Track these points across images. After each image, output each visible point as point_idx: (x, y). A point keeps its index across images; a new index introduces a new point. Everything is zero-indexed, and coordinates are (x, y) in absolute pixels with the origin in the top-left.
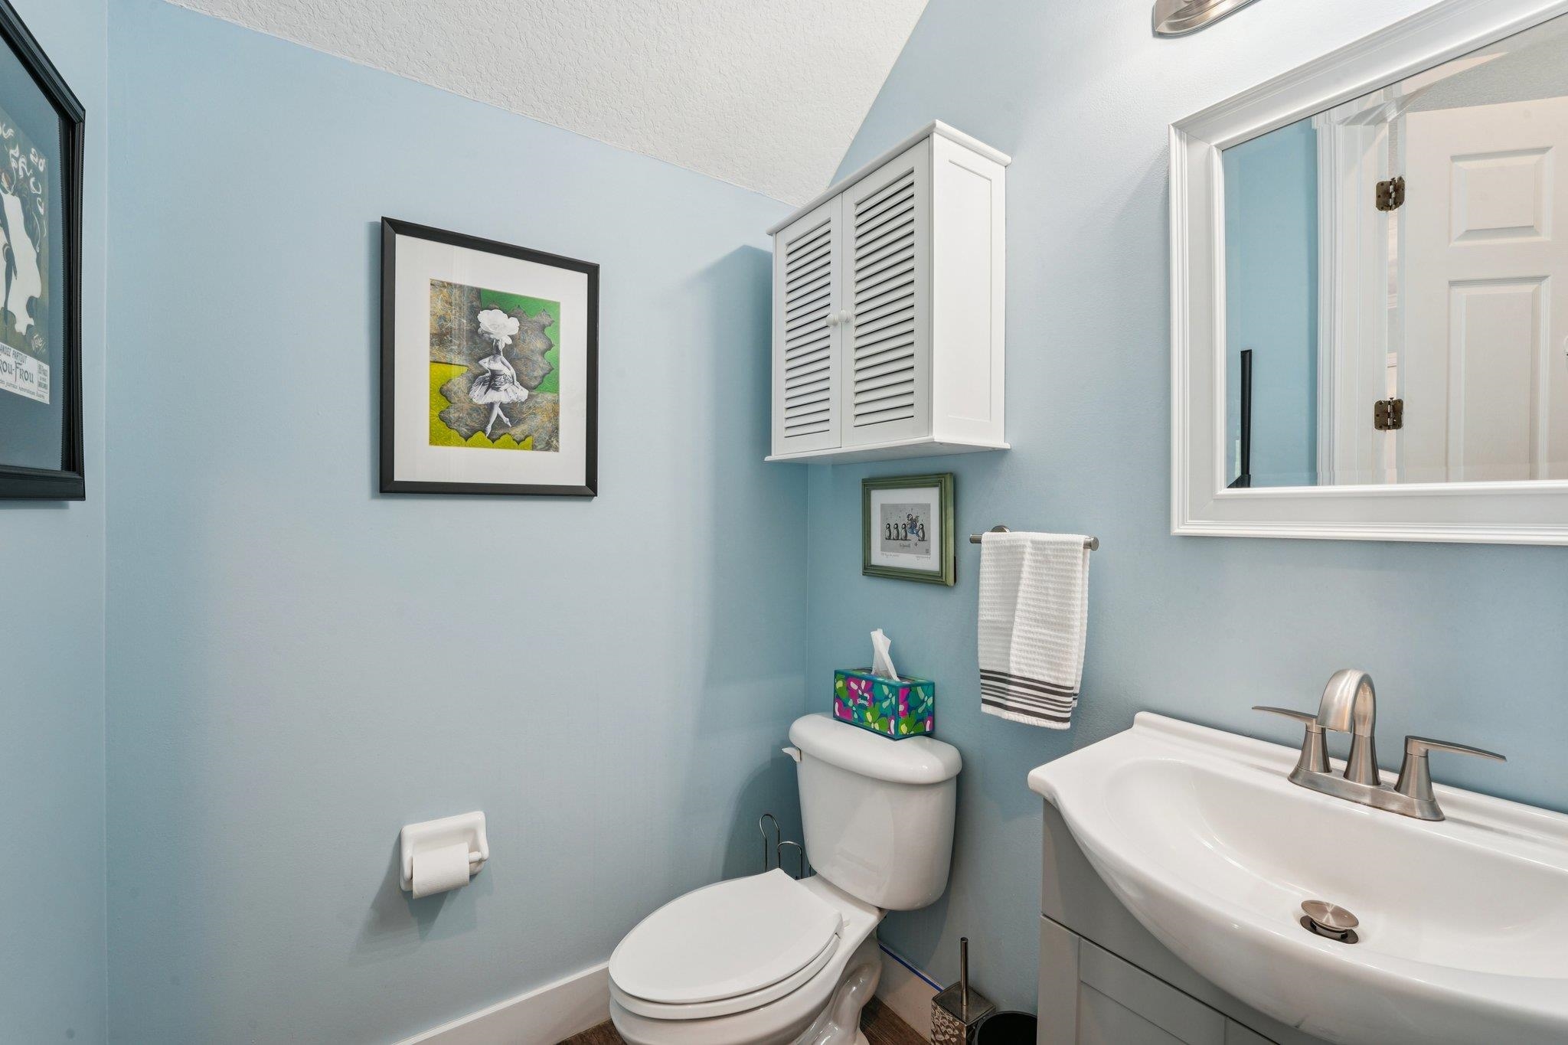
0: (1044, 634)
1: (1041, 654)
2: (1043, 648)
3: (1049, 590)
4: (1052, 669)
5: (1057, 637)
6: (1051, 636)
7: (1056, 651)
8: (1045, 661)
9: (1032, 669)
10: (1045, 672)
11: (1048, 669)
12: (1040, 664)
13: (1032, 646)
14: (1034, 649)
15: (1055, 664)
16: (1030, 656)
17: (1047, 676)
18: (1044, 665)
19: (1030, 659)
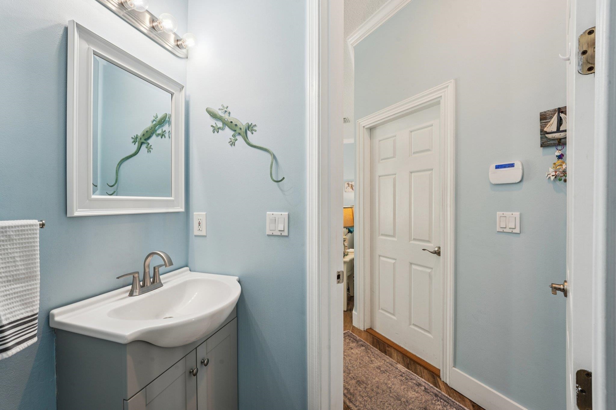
0: (17, 288)
1: (18, 302)
2: (17, 297)
3: (16, 258)
4: (27, 308)
5: (28, 286)
6: (22, 287)
7: (28, 294)
8: (21, 305)
9: (14, 314)
10: (23, 311)
11: (24, 309)
12: (18, 308)
13: (10, 299)
14: (12, 301)
15: (29, 303)
16: (10, 306)
17: (25, 313)
18: (21, 307)
19: (11, 308)
